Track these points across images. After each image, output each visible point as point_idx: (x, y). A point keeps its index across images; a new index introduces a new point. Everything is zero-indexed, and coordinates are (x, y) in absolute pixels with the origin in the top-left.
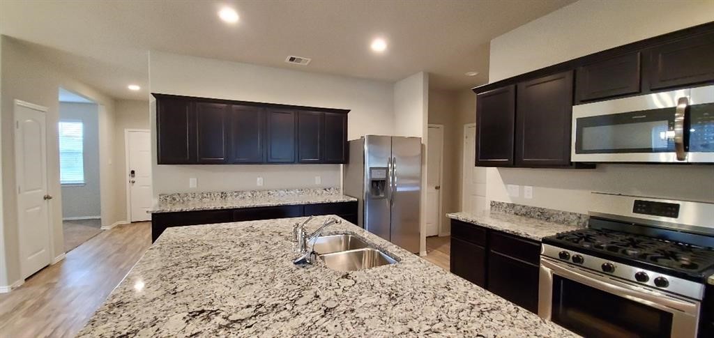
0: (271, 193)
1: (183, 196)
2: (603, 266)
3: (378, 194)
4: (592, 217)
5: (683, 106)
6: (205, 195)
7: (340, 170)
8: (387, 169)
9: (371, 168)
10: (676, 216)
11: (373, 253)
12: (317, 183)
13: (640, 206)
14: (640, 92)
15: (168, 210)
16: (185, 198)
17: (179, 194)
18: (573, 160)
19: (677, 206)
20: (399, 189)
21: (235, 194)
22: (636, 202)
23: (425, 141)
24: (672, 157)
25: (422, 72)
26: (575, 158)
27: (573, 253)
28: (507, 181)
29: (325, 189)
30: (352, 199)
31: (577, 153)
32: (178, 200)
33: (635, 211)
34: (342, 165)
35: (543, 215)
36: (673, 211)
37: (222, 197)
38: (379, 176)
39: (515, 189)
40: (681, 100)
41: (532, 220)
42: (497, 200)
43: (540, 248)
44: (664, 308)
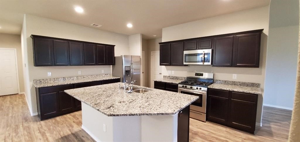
0: (85, 77)
1: (45, 80)
2: (191, 87)
3: (127, 75)
4: (187, 78)
5: (204, 53)
6: (56, 79)
7: (111, 67)
8: (130, 67)
9: (125, 67)
10: (203, 76)
11: (142, 90)
12: (102, 72)
13: (197, 74)
14: (196, 49)
15: (47, 86)
16: (46, 81)
17: (43, 80)
18: (184, 64)
19: (203, 74)
20: (134, 74)
21: (69, 78)
22: (196, 73)
23: (141, 57)
24: (202, 63)
25: (140, 34)
26: (184, 63)
27: (185, 86)
28: (167, 70)
29: (106, 75)
30: (118, 78)
31: (185, 62)
32: (43, 82)
33: (195, 75)
34: (111, 66)
35: (177, 78)
36: (202, 75)
37: (63, 80)
38: (128, 69)
39: (170, 71)
40: (204, 52)
41: (174, 80)
42: (165, 75)
43: (178, 85)
44: (201, 94)
